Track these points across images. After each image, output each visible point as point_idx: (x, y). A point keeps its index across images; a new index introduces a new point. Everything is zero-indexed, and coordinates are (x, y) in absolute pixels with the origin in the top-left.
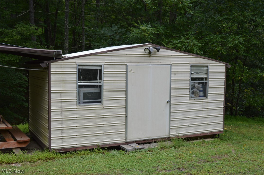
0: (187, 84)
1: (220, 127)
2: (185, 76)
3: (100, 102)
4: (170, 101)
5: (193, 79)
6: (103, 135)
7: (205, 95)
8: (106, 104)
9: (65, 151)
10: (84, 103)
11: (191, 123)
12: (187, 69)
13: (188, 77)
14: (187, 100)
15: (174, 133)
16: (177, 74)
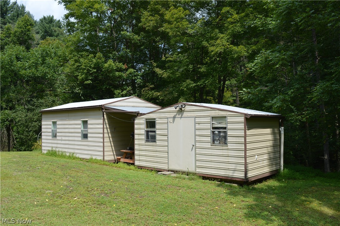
0: (209, 133)
1: (241, 175)
2: (206, 126)
3: (155, 141)
4: (196, 145)
5: (214, 128)
6: (157, 162)
7: (225, 143)
8: (158, 143)
9: (141, 168)
10: (151, 141)
11: (213, 165)
12: (208, 120)
13: (209, 126)
14: (209, 145)
15: (199, 170)
16: (200, 124)
